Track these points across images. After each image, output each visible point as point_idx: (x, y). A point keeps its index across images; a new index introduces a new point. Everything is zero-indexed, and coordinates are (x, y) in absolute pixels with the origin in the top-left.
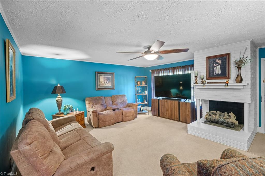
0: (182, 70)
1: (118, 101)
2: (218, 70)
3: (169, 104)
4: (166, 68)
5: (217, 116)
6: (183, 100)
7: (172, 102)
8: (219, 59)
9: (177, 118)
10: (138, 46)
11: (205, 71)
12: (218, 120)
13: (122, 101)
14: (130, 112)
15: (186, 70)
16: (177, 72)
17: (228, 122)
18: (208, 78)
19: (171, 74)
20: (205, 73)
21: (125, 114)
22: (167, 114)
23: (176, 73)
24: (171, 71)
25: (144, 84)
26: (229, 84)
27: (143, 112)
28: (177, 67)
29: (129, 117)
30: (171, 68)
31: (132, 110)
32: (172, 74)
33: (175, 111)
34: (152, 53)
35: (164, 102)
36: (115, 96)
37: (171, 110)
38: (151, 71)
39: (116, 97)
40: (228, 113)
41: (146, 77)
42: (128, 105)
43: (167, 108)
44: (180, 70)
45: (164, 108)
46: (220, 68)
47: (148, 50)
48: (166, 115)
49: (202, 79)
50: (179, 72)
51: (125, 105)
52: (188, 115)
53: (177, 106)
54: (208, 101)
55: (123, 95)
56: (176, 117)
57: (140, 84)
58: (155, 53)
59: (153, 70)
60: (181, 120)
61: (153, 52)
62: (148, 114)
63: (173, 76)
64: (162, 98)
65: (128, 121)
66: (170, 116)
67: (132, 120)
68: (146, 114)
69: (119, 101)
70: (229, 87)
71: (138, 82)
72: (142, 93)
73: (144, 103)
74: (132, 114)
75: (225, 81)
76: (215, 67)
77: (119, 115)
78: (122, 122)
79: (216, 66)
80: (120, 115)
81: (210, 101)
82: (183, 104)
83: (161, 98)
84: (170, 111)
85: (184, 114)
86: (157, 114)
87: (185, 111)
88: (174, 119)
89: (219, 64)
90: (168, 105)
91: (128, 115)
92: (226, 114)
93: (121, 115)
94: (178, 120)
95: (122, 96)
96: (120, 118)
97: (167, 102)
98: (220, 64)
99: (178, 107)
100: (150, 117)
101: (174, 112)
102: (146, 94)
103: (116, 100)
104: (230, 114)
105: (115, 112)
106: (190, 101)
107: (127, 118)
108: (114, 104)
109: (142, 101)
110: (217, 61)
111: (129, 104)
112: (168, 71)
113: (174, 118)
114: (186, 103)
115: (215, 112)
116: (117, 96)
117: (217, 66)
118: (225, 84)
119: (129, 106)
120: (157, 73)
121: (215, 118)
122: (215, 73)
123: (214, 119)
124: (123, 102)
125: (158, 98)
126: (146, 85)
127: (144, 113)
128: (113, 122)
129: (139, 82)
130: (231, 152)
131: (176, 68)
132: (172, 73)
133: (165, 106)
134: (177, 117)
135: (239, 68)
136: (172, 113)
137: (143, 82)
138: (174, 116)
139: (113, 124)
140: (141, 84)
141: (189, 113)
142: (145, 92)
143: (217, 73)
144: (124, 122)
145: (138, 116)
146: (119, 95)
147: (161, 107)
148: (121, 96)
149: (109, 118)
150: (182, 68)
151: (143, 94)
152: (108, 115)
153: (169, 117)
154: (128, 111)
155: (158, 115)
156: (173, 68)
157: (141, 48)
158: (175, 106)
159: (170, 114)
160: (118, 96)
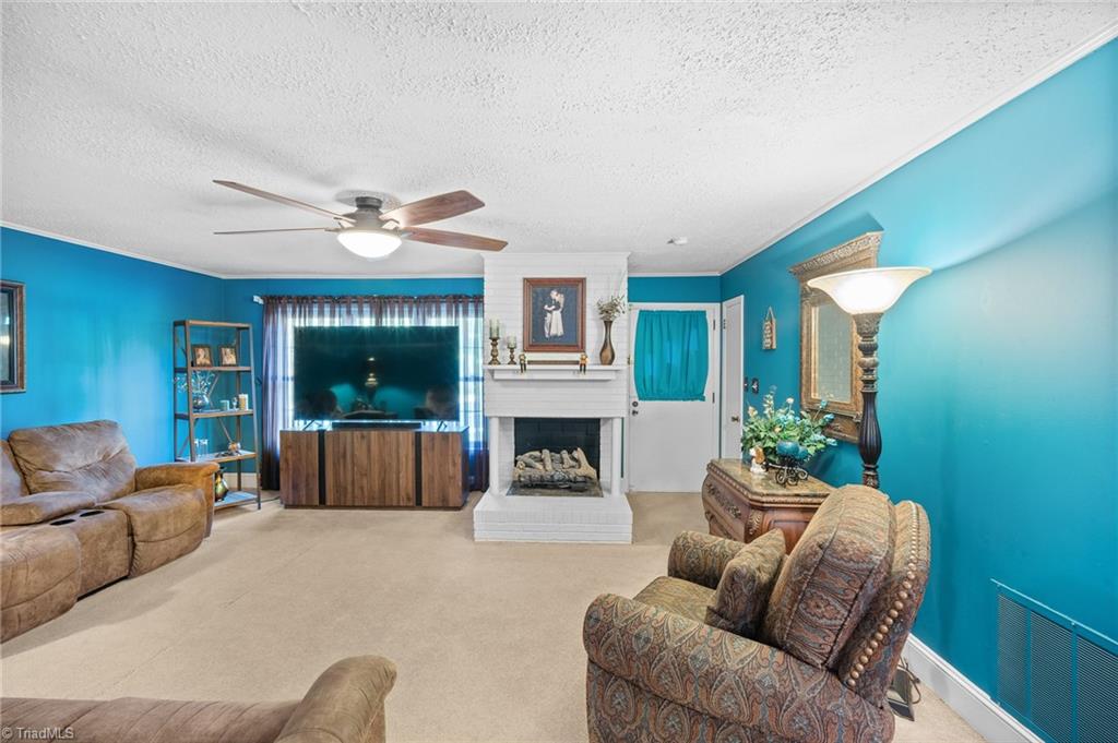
0: (414, 309)
1: (70, 462)
2: (555, 324)
3: (375, 448)
4: (343, 297)
5: (547, 464)
6: (431, 426)
7: (388, 439)
8: (559, 292)
9: (409, 499)
10: (323, 180)
11: (520, 324)
12: (552, 476)
13: (94, 458)
14: (179, 512)
15: (430, 313)
16: (392, 315)
17: (575, 478)
18: (529, 348)
19: (367, 321)
20: (520, 331)
21: (147, 527)
22: (362, 488)
23: (389, 319)
24: (366, 309)
25: (230, 358)
26: (587, 368)
27: (228, 501)
28: (397, 297)
29: (172, 541)
30: (366, 297)
31: (188, 499)
32: (374, 325)
33: (398, 473)
34: (387, 231)
35: (349, 440)
36: (38, 437)
37: (384, 469)
38: (261, 302)
39: (49, 437)
40: (570, 452)
41: (247, 328)
42: (144, 476)
43: (365, 462)
44: (406, 309)
45: (349, 467)
46: (562, 317)
47: (356, 209)
48: (357, 492)
49: (512, 350)
50: (403, 317)
51: (124, 479)
52: (450, 478)
53: (408, 451)
54: (513, 421)
55: (96, 423)
56: (403, 494)
57: (208, 362)
58: (396, 231)
59: (272, 297)
60: (425, 501)
61: (390, 226)
62: (259, 508)
63: (379, 334)
64: (334, 425)
65: (168, 561)
66: (376, 495)
67: (190, 552)
68: (246, 511)
69: (71, 460)
70: (588, 376)
71: (194, 353)
72: (221, 407)
73: (236, 457)
74: (188, 523)
75: (576, 357)
76: (549, 315)
77: (103, 544)
78: (125, 578)
79: (550, 312)
80: (112, 540)
81: (518, 421)
82: (433, 439)
83: (327, 425)
84: (380, 473)
85: (437, 478)
86: (309, 496)
87: (441, 466)
88: (395, 504)
89: (557, 306)
90: (369, 450)
91: (163, 529)
92: (565, 454)
93: (123, 540)
94: (411, 504)
95: (93, 430)
96: (117, 559)
97: (363, 437)
98: (562, 306)
99: (412, 455)
100: (277, 517)
101: (394, 476)
102: (246, 409)
103: (56, 458)
104: (575, 454)
105: (73, 529)
106: (451, 427)
107: (163, 546)
108: (33, 486)
109: (221, 447)
110: (554, 295)
111: (149, 470)
112: (354, 309)
113: (395, 498)
114: (445, 436)
115: (537, 453)
116: (52, 429)
117: (554, 312)
118: (578, 367)
119: (157, 484)
120: (294, 312)
121: (543, 472)
122: (547, 331)
123: (542, 476)
124: (102, 466)
125: (315, 426)
126: (247, 368)
127: (233, 508)
128: (68, 597)
129: (201, 352)
130: (692, 539)
131: (392, 300)
132: (374, 320)
133: (353, 455)
134: (407, 495)
135: (608, 324)
136: (387, 481)
137: (228, 350)
138: (395, 493)
139: (65, 609)
140: (217, 359)
141: (456, 471)
142: (238, 399)
143: (553, 332)
144: (141, 573)
145: (217, 525)
146: (70, 426)
147: (334, 464)
148: (83, 427)
149: (35, 576)
150: (415, 302)
151: (229, 410)
152: (27, 558)
153: (374, 498)
154: (167, 511)
155: (317, 502)
156: (379, 298)
157: (323, 194)
158: (403, 452)
159: (376, 488)
160: (64, 433)
